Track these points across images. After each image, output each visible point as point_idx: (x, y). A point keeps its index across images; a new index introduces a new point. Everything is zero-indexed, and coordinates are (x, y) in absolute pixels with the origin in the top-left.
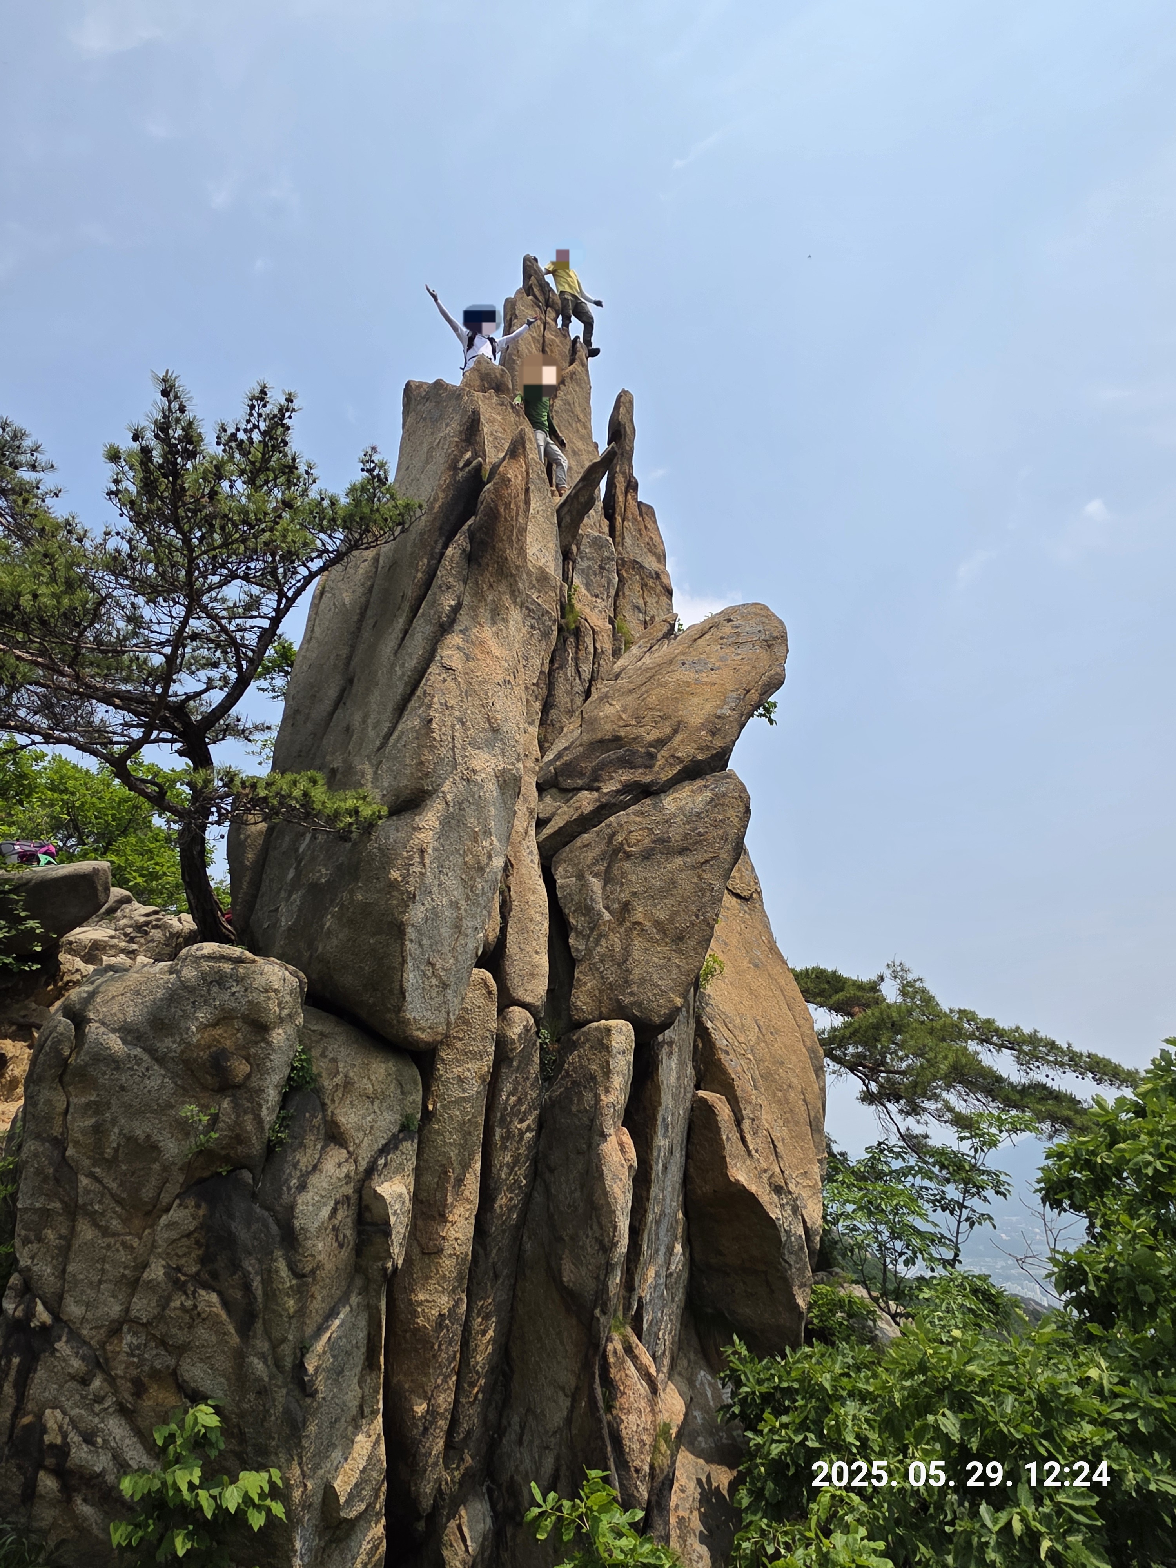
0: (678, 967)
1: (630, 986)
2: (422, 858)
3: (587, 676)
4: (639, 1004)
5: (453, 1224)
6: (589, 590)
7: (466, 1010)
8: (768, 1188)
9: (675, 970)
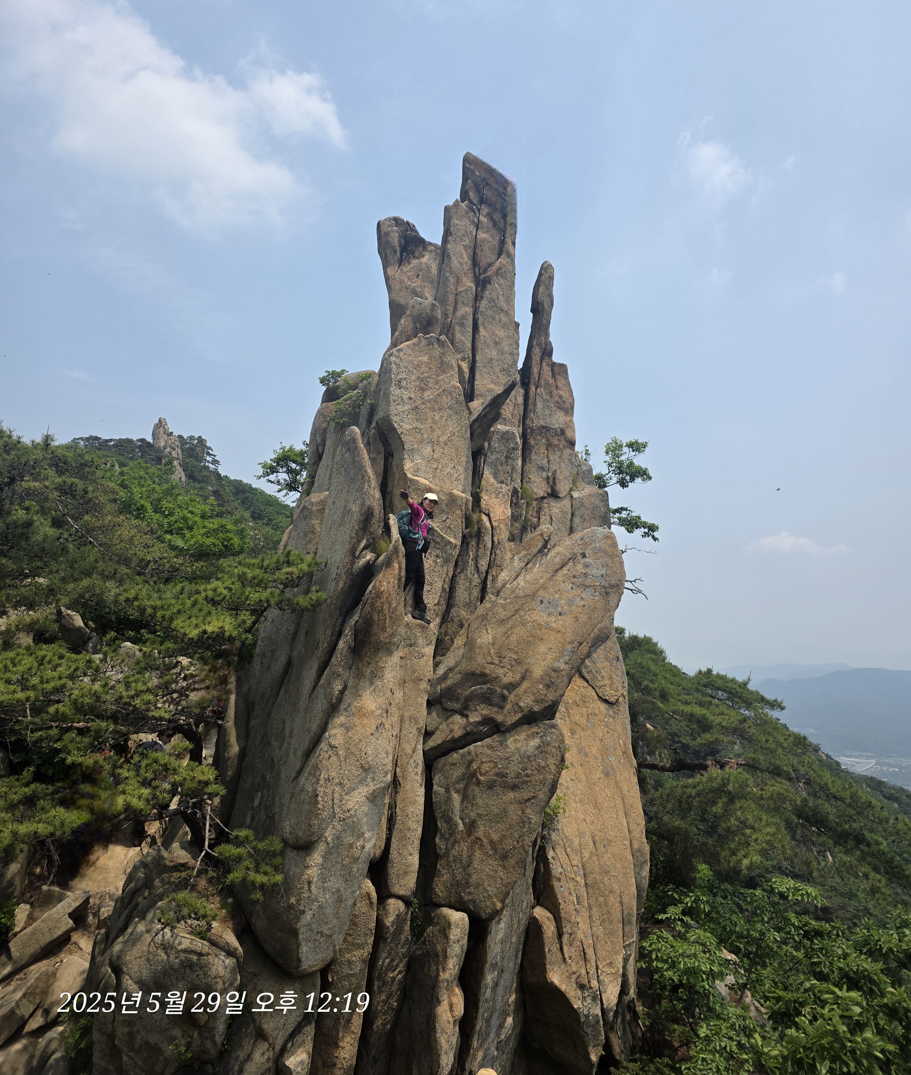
0: (502, 879)
1: (468, 887)
2: (310, 887)
3: (483, 568)
4: (474, 901)
5: (343, 1048)
6: (496, 478)
7: (355, 916)
8: (574, 985)
9: (499, 881)
